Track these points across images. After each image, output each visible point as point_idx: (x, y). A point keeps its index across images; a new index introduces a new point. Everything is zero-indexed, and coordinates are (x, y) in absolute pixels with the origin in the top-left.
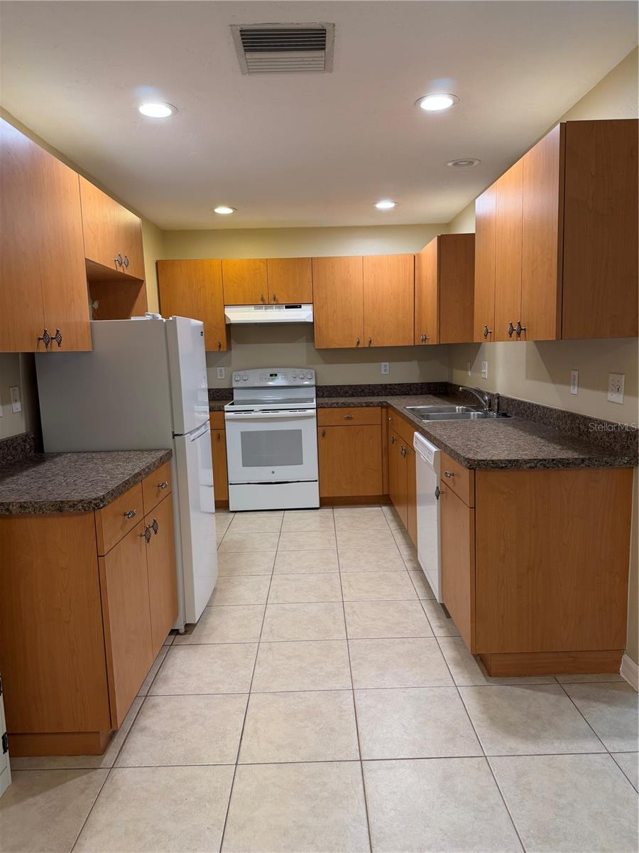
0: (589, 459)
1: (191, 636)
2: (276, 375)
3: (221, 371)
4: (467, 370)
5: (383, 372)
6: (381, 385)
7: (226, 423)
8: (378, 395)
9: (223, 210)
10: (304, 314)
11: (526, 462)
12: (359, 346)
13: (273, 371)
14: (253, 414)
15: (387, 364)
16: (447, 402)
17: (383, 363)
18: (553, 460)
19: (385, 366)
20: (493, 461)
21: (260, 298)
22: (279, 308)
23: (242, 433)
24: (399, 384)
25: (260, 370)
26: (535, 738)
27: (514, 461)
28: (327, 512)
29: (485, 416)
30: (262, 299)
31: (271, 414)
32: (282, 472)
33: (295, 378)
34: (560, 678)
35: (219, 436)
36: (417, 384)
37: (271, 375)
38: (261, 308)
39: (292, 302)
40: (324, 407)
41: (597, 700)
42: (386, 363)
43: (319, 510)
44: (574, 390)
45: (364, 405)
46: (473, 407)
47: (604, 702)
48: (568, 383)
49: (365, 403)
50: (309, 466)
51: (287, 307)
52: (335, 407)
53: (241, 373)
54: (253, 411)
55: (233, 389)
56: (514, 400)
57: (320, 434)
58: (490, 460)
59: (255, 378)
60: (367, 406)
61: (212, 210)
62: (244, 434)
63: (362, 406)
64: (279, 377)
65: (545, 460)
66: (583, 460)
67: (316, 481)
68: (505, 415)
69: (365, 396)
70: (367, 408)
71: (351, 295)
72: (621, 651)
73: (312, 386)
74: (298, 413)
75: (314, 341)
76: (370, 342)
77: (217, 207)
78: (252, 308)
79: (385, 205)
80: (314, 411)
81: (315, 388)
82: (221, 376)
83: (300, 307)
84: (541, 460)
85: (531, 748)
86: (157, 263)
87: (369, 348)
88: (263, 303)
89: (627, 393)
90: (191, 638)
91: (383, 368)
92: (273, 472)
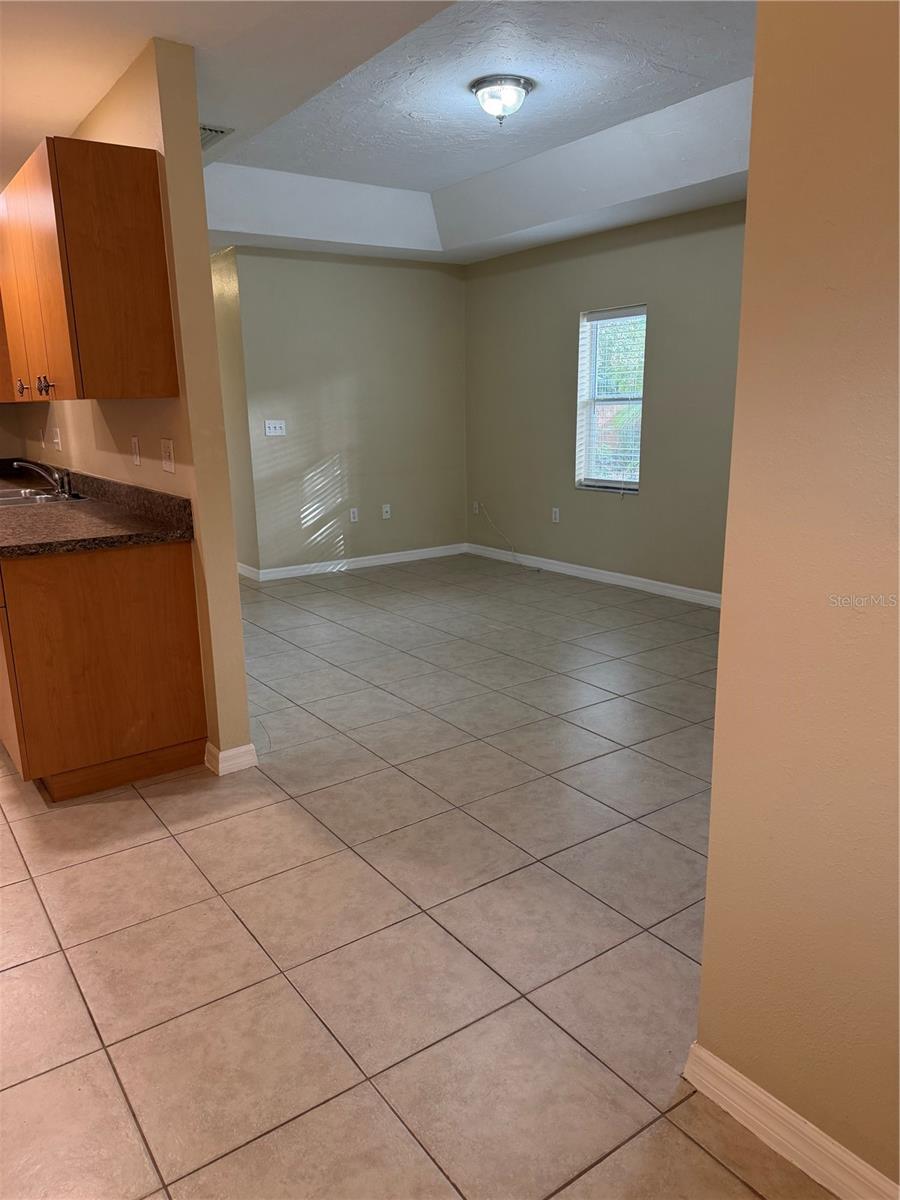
0: (137, 535)
4: (39, 440)
11: (62, 544)
16: (12, 486)
18: (94, 539)
20: (19, 547)
26: (94, 845)
29: (56, 499)
34: (138, 784)
41: (173, 793)
44: (137, 460)
46: (43, 490)
47: (180, 793)
48: (132, 454)
56: (87, 477)
65: (84, 540)
66: (130, 537)
68: (76, 496)
72: (204, 739)
84: (79, 541)
85: (89, 855)
89: (178, 460)
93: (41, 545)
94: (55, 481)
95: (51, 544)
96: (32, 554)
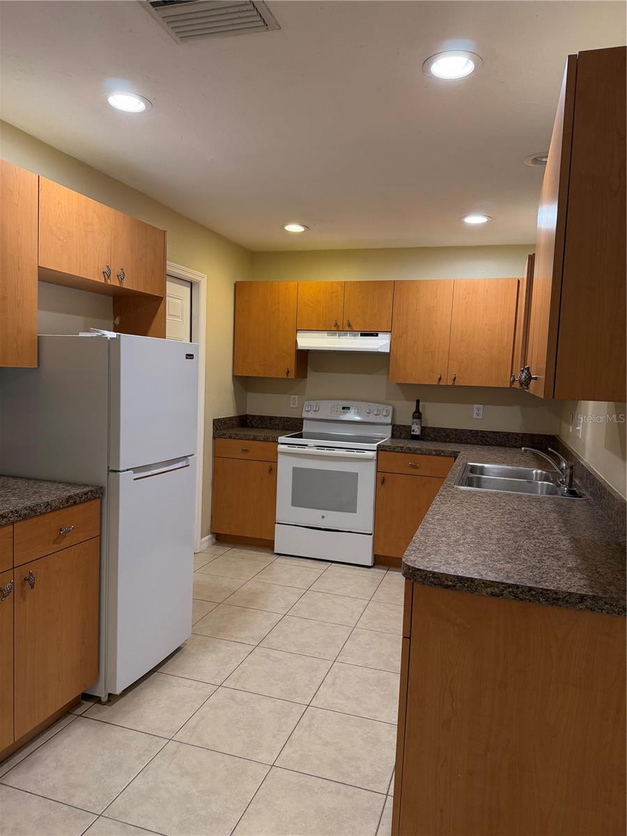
1: (111, 708)
2: (349, 408)
3: (294, 399)
5: (475, 416)
6: (471, 431)
7: (279, 455)
8: (467, 443)
9: (295, 228)
10: (381, 343)
12: (441, 383)
13: (346, 404)
14: (307, 450)
15: (481, 406)
17: (476, 406)
18: (531, 589)
19: (478, 409)
21: (334, 323)
22: (355, 335)
23: (294, 468)
24: (494, 432)
25: (333, 401)
27: (467, 579)
28: (378, 573)
30: (336, 325)
31: (326, 452)
32: (333, 518)
33: (369, 413)
35: (271, 469)
36: (517, 434)
37: (344, 408)
38: (335, 335)
39: (367, 329)
40: (386, 450)
42: (478, 406)
43: (372, 569)
45: (434, 453)
49: (435, 451)
50: (364, 515)
51: (362, 335)
52: (397, 452)
53: (314, 403)
54: (306, 445)
55: (302, 419)
57: (380, 482)
58: (430, 572)
59: (326, 409)
60: (437, 455)
61: (283, 227)
62: (295, 470)
63: (431, 454)
64: (352, 411)
65: (518, 587)
67: (371, 534)
68: (573, 493)
69: (450, 442)
70: (436, 457)
71: (436, 323)
73: (387, 424)
74: (355, 454)
75: (388, 375)
76: (454, 380)
77: (287, 225)
78: (325, 334)
79: (475, 220)
80: (373, 454)
81: (390, 427)
82: (294, 404)
83: (377, 335)
84: (510, 586)
86: (235, 285)
87: (453, 386)
88: (337, 328)
90: (106, 712)
91: (475, 411)
92: (323, 517)
93: (460, 579)
94: (562, 470)
95: (472, 580)
96: (447, 587)
